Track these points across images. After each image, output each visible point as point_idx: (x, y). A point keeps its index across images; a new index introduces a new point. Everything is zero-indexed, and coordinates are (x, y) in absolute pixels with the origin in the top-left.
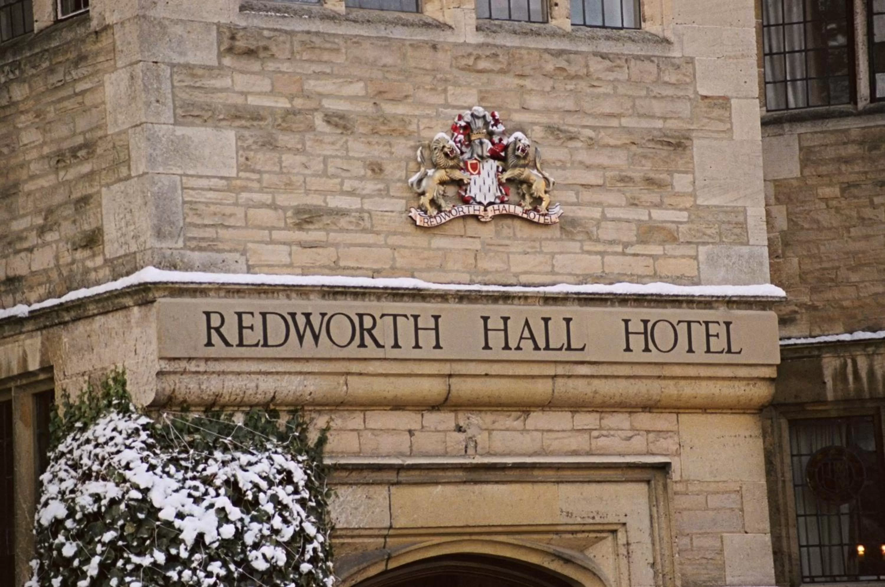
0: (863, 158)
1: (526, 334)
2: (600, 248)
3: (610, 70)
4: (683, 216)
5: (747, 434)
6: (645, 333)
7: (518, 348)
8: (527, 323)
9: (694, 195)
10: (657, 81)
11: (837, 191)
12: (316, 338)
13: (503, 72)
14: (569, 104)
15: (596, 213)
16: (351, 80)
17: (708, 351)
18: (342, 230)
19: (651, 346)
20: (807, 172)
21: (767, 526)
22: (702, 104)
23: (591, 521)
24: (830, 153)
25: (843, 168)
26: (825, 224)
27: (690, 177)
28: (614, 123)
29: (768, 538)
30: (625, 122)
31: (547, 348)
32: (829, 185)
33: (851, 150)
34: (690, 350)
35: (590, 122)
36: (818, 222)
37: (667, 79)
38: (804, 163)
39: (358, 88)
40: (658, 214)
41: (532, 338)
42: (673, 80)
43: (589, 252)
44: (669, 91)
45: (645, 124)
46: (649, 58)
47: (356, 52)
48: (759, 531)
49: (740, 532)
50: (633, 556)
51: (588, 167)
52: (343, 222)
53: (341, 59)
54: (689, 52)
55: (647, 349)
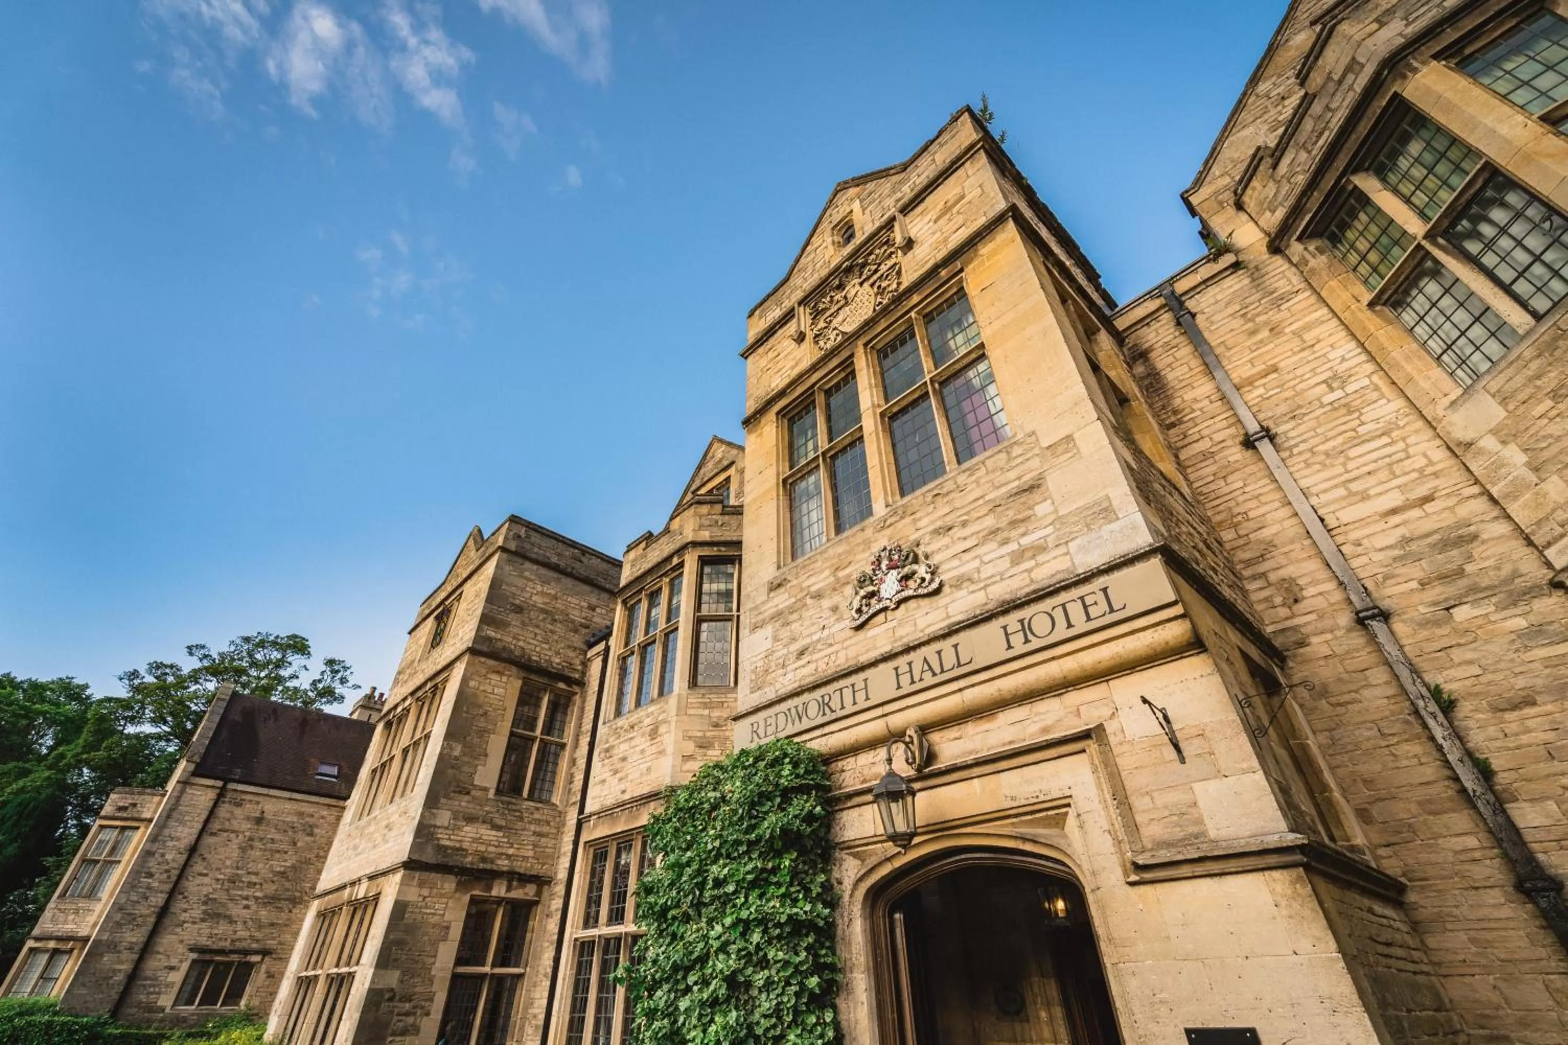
0: (1550, 364)
1: (926, 667)
2: (982, 585)
3: (970, 475)
4: (1050, 529)
5: (1197, 675)
6: (1023, 629)
7: (921, 680)
8: (925, 660)
9: (1056, 511)
10: (1009, 460)
11: (1549, 403)
12: (800, 718)
13: (902, 518)
14: (947, 510)
15: (976, 563)
16: (822, 571)
17: (1089, 619)
18: (820, 650)
19: (1030, 637)
20: (1511, 407)
21: (1255, 763)
22: (1049, 453)
23: (1035, 800)
24: (1519, 380)
25: (1539, 383)
26: (1559, 433)
27: (1049, 501)
28: (981, 502)
29: (1260, 776)
30: (987, 498)
31: (942, 671)
32: (1540, 402)
33: (1534, 365)
34: (1070, 626)
35: (963, 511)
36: (1551, 436)
37: (1014, 454)
38: (1504, 402)
39: (827, 573)
40: (1025, 541)
41: (931, 668)
42: (1020, 452)
43: (973, 592)
44: (1020, 460)
45: (1004, 490)
46: (1000, 451)
47: (825, 555)
48: (1244, 772)
49: (1216, 777)
50: (1086, 826)
51: (965, 539)
52: (819, 646)
53: (819, 563)
54: (1028, 429)
55: (1027, 641)
